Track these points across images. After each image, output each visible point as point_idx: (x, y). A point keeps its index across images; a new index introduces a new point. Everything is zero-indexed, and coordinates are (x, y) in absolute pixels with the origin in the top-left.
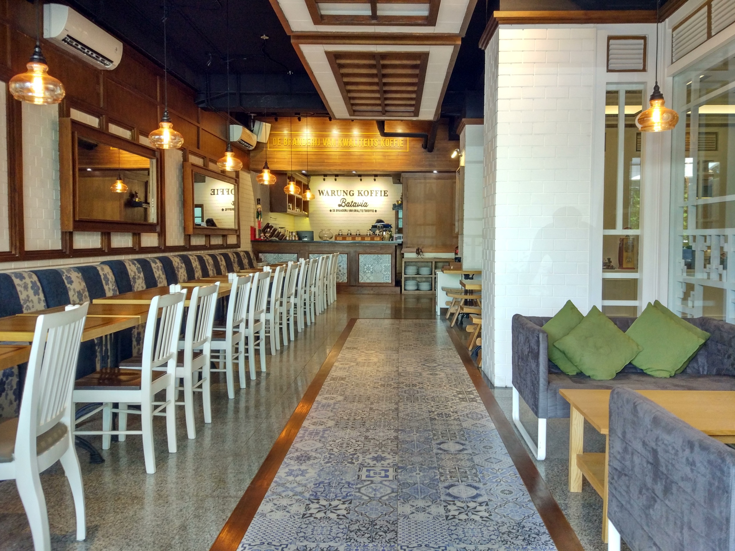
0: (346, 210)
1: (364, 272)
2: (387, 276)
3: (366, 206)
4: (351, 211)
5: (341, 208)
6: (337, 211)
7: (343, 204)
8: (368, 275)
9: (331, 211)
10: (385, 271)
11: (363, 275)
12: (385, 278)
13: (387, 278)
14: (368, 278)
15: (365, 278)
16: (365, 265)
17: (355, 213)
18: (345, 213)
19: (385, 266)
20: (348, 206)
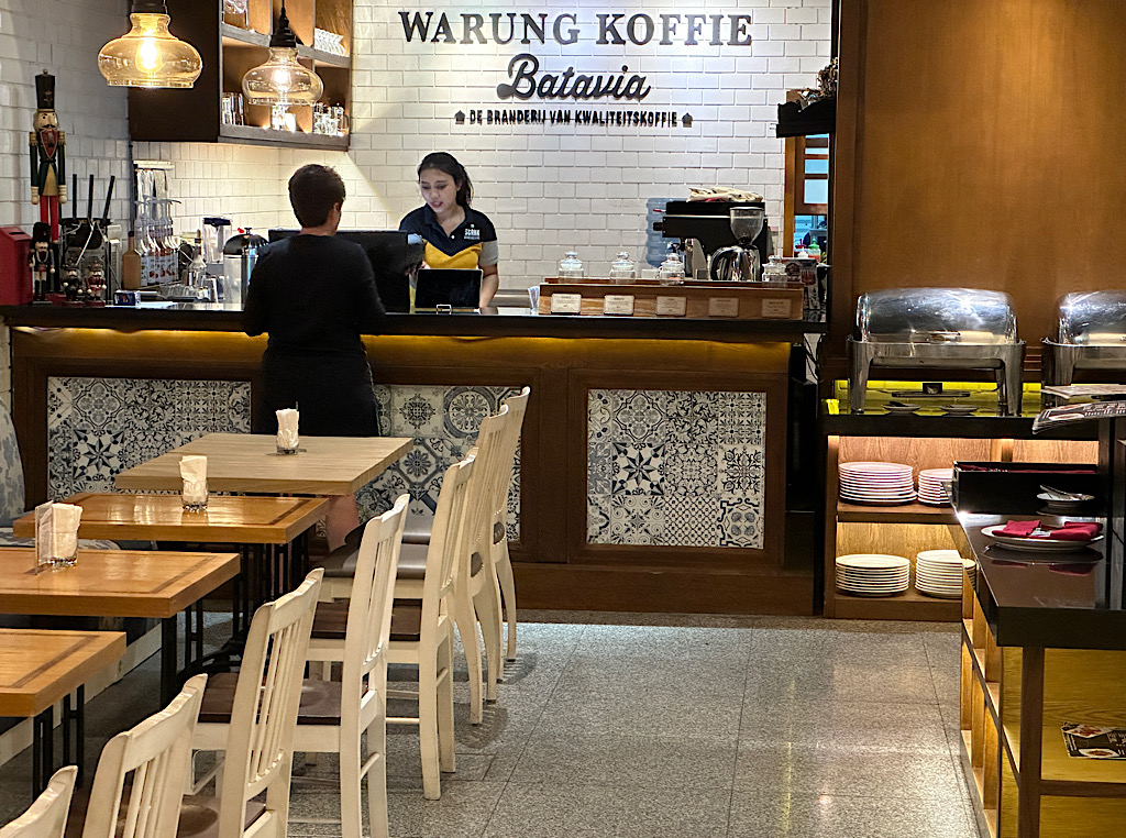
0: (534, 116)
1: (617, 487)
2: (744, 509)
3: (638, 96)
4: (562, 118)
5: (513, 105)
6: (494, 117)
7: (525, 85)
8: (638, 504)
9: (460, 118)
10: (730, 485)
11: (607, 506)
12: (728, 524)
13: (743, 524)
14: (637, 521)
15: (620, 521)
16: (621, 448)
17: (584, 128)
18: (534, 127)
19: (731, 458)
20: (550, 94)
